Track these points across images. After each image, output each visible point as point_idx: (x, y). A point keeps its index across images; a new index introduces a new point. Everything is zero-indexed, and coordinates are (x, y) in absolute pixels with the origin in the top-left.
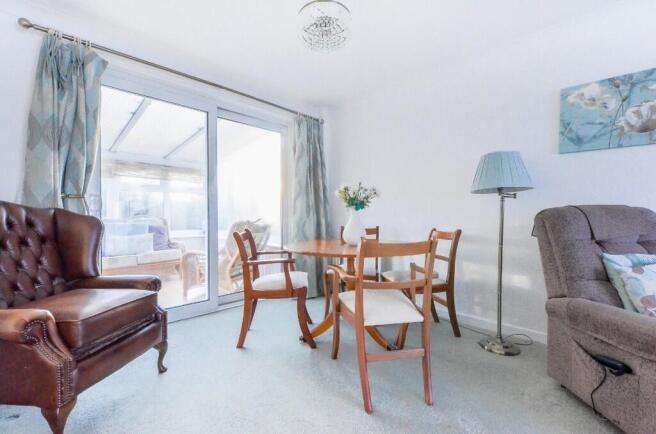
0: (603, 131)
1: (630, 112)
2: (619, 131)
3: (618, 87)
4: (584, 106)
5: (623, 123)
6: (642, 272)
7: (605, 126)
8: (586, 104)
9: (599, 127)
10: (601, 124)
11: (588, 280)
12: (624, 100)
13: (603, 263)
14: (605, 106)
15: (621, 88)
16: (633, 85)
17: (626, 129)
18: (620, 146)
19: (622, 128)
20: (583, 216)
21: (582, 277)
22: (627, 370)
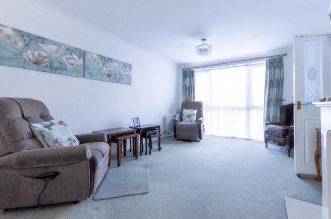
0: (15, 57)
1: (29, 52)
2: (23, 60)
3: (23, 37)
4: (3, 38)
5: (25, 56)
6: (51, 129)
7: (16, 54)
8: (4, 37)
9: (13, 54)
10: (13, 52)
11: (26, 139)
12: (26, 45)
13: (31, 129)
14: (16, 43)
15: (25, 38)
16: (31, 40)
17: (27, 60)
18: (24, 68)
19: (25, 59)
20: (17, 104)
21: (22, 139)
22: (57, 174)
